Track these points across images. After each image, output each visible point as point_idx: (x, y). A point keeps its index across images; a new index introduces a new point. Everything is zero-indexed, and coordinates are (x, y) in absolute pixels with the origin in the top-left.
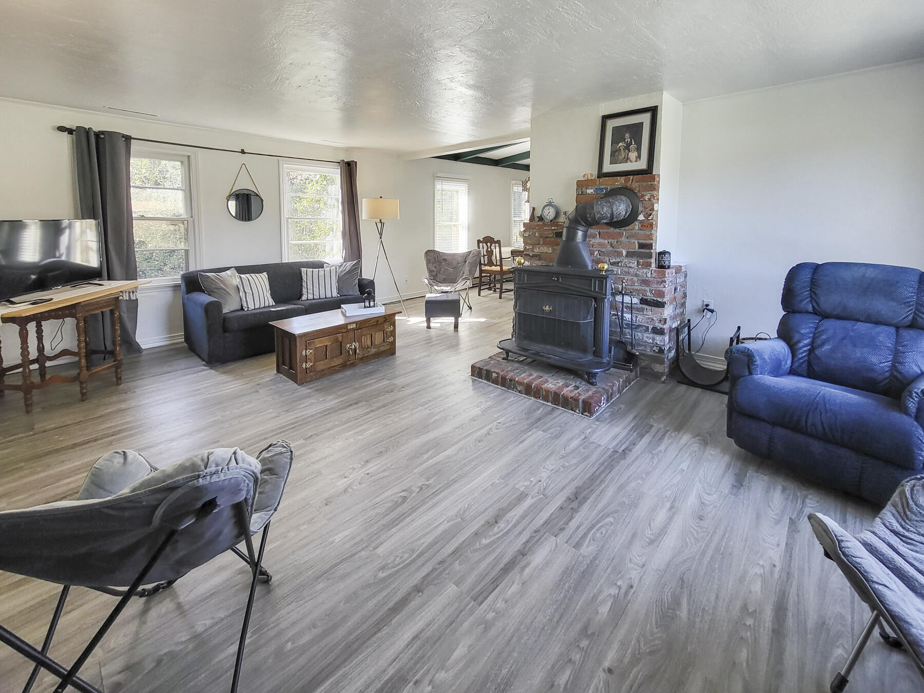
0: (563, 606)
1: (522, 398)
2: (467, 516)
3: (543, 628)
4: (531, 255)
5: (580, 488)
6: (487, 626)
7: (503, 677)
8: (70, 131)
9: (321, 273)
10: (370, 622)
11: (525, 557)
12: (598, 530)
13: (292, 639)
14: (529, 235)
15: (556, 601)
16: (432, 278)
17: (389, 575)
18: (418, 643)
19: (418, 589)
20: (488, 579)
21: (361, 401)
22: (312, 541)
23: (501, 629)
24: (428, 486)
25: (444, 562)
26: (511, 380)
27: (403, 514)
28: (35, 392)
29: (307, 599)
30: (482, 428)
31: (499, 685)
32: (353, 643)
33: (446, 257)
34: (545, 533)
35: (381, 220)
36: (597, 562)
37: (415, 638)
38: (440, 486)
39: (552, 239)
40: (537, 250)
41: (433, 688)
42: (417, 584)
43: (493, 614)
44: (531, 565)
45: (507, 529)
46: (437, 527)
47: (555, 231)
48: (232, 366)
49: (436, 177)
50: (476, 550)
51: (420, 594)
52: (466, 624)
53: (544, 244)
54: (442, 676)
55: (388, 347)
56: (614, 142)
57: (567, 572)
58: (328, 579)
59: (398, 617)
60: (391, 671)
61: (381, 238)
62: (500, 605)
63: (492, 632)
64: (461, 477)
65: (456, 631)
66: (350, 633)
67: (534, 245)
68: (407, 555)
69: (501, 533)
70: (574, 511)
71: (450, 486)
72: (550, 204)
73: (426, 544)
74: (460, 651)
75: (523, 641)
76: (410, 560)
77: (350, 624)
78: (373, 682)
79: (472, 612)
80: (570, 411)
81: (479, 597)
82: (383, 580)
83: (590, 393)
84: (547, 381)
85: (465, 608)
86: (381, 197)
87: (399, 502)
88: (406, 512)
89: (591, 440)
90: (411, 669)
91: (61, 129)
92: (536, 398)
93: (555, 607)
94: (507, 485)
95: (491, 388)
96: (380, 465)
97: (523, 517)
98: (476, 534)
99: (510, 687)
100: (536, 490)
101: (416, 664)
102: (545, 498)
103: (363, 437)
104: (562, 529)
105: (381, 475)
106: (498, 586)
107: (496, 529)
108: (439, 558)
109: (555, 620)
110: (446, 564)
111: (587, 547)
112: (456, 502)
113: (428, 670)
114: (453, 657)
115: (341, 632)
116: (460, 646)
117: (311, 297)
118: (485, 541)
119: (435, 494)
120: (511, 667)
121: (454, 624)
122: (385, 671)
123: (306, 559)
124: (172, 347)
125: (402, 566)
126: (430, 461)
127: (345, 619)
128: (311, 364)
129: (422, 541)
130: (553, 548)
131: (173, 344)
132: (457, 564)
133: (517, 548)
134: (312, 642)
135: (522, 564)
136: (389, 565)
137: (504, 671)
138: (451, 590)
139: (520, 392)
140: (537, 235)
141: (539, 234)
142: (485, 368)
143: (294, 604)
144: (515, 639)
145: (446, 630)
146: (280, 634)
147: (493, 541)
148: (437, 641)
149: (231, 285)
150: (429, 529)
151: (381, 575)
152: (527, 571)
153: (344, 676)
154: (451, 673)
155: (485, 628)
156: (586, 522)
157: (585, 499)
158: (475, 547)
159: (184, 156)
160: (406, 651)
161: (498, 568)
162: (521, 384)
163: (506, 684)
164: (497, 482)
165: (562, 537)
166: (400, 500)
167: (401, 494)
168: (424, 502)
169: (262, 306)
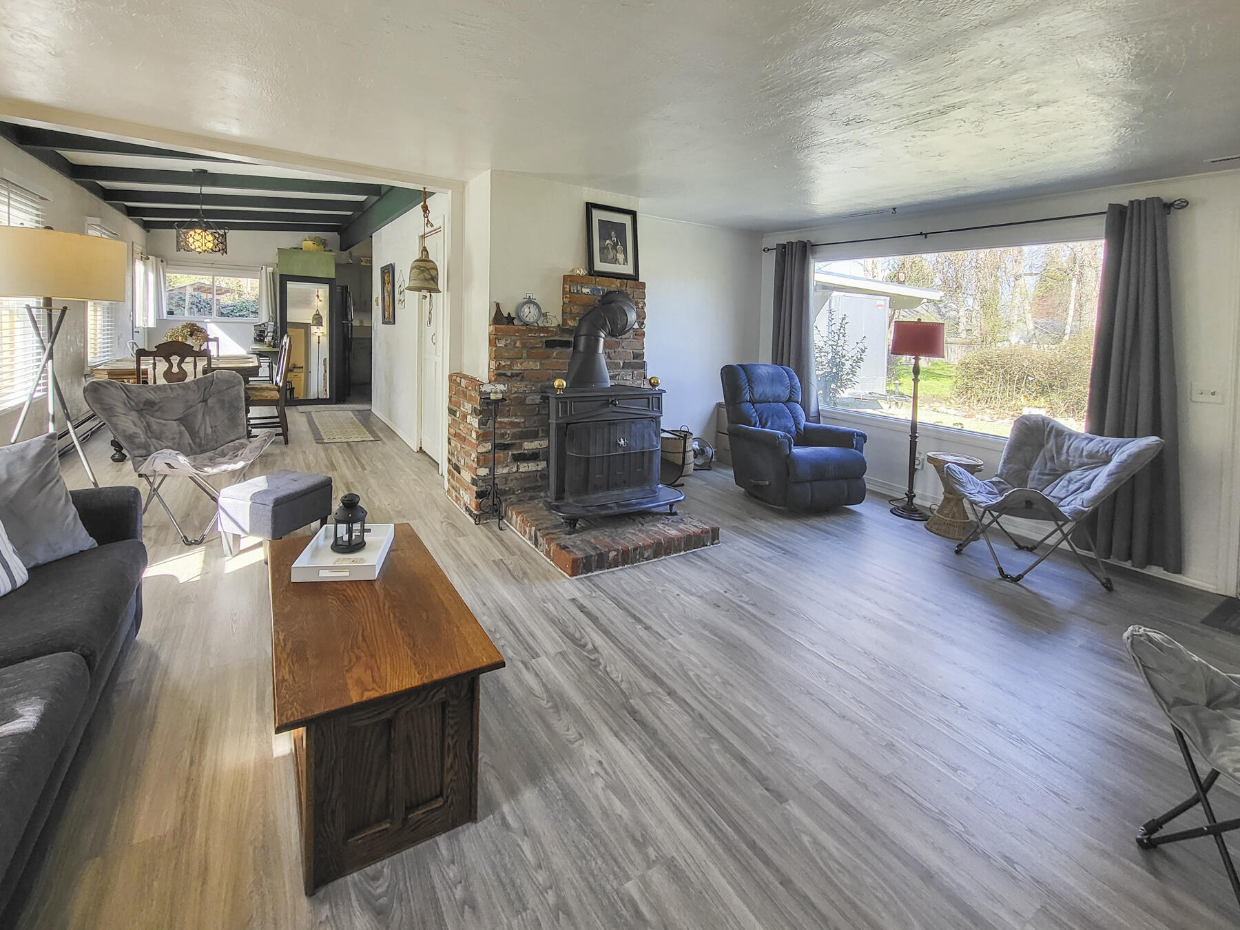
4: (509, 374)
14: (506, 345)
26: (635, 549)
39: (540, 350)
40: (518, 367)
47: (544, 340)
53: (529, 357)
56: (602, 238)
67: (513, 360)
72: (530, 301)
140: (518, 344)
141: (522, 343)
162: (646, 547)
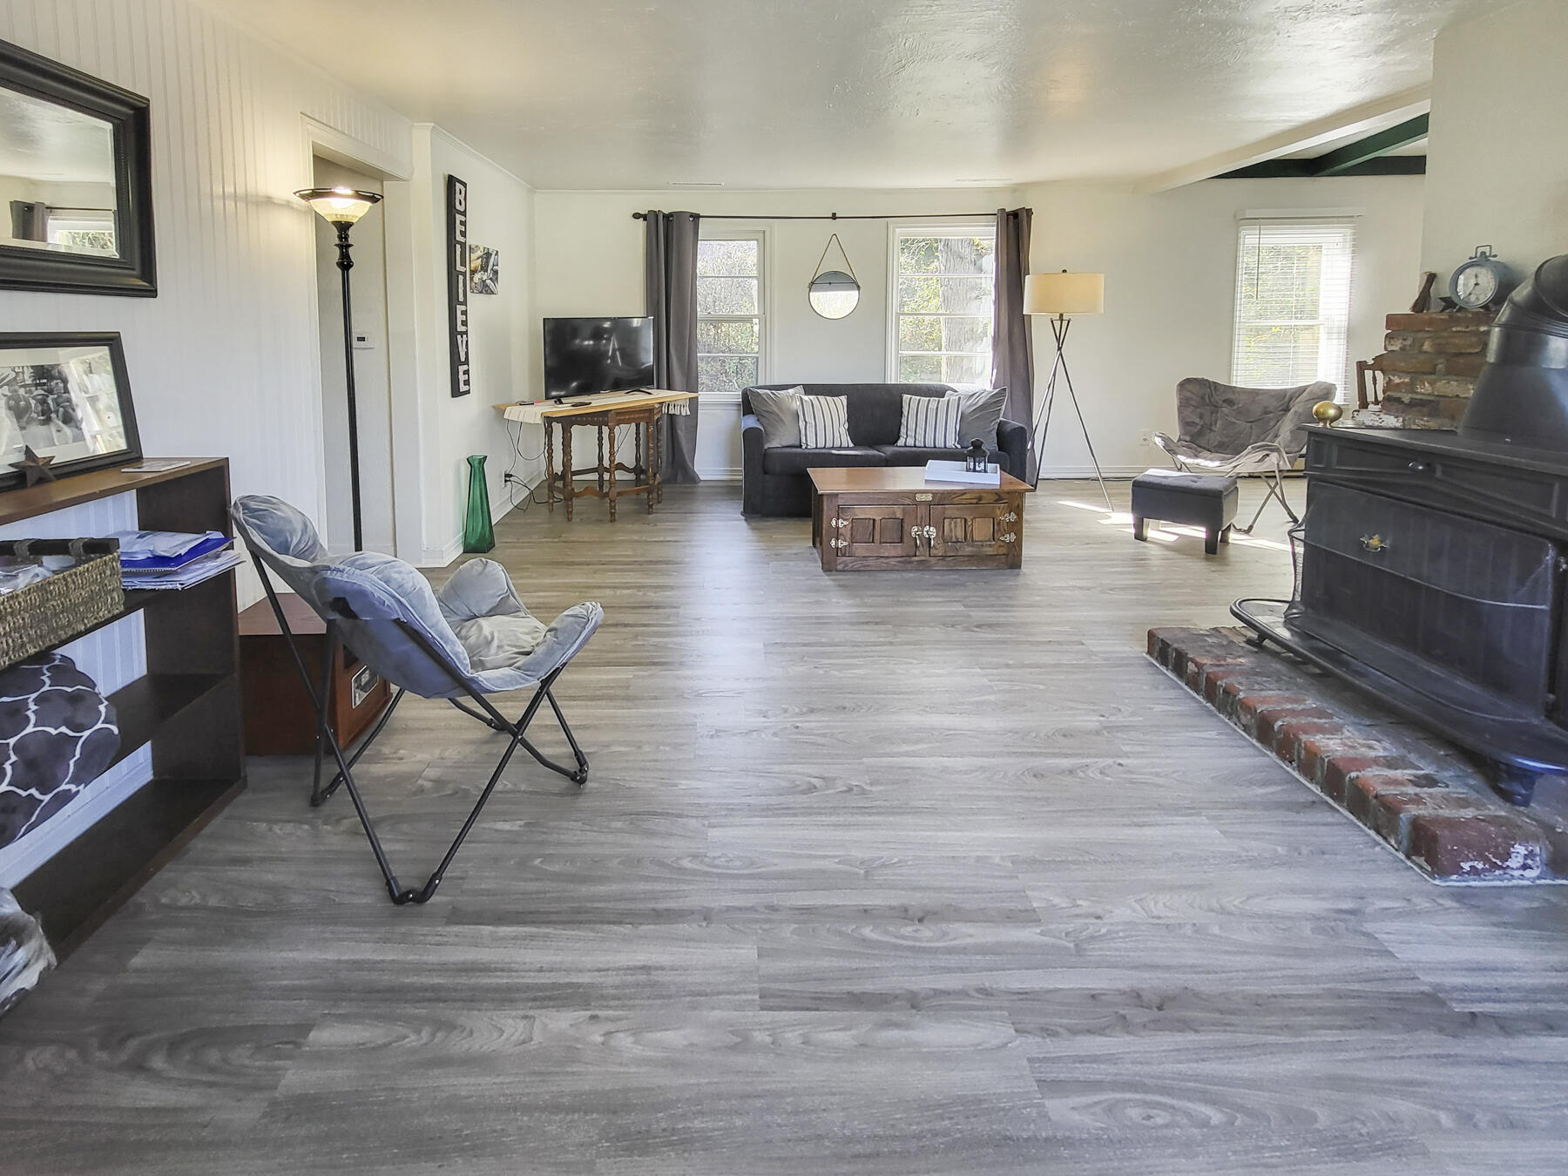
0: (897, 1146)
1: (1243, 743)
2: (880, 875)
3: (820, 1137)
5: (1196, 995)
6: (743, 1044)
7: (689, 1128)
8: (645, 217)
9: (933, 405)
10: (622, 906)
11: (914, 1011)
12: (1146, 1104)
13: (546, 858)
15: (893, 1126)
16: (1188, 438)
17: (695, 870)
18: (642, 978)
19: (707, 916)
20: (813, 987)
21: (888, 623)
22: (658, 770)
23: (755, 1069)
24: (863, 792)
25: (777, 910)
27: (788, 808)
28: (575, 500)
29: (595, 829)
30: (1066, 756)
31: (674, 1131)
32: (586, 912)
33: (1232, 397)
34: (1001, 1008)
35: (1061, 315)
36: (1066, 1153)
37: (646, 969)
38: (883, 803)
41: (603, 1044)
42: (713, 909)
43: (768, 1039)
44: (911, 1032)
45: (929, 944)
46: (816, 857)
48: (771, 523)
49: (1243, 220)
50: (840, 934)
51: (704, 924)
52: (717, 1014)
54: (624, 1041)
55: (1003, 551)
57: (972, 1105)
58: (631, 823)
59: (652, 927)
60: (584, 979)
61: (1060, 349)
62: (792, 1037)
63: (740, 1060)
64: (933, 811)
65: (695, 1009)
66: (592, 899)
68: (738, 863)
69: (910, 943)
70: (1124, 1024)
71: (902, 814)
73: (775, 868)
74: (674, 1037)
75: (769, 1118)
76: (736, 872)
77: (602, 889)
78: (559, 970)
79: (739, 1007)
80: (1372, 833)
81: (772, 999)
82: (682, 870)
83: (1469, 813)
84: (1336, 730)
85: (739, 993)
86: (1064, 271)
87: (800, 788)
88: (796, 808)
89: (1369, 927)
90: (603, 997)
91: (636, 216)
92: (1283, 758)
93: (880, 1131)
94: (1012, 877)
95: (1173, 693)
96: (825, 724)
97: (981, 950)
98: (866, 913)
99: (684, 1151)
100: (1070, 927)
101: (615, 998)
102: (1077, 953)
103: (841, 675)
104: (1048, 1032)
105: (813, 738)
106: (817, 1010)
107: (908, 930)
108: (775, 899)
109: (858, 1148)
110: (775, 916)
111: (1073, 1108)
112: (884, 842)
113: (619, 1019)
114: (659, 1034)
115: (585, 890)
116: (682, 1032)
117: (910, 442)
118: (867, 932)
119: (862, 810)
120: (714, 1130)
121: (702, 998)
122: (580, 971)
123: (633, 785)
124: (731, 484)
125: (719, 871)
126: (908, 759)
127: (602, 880)
128: (845, 544)
129: (776, 861)
130: (987, 1045)
131: (732, 481)
132: (791, 929)
133: (914, 988)
134: (556, 877)
135: (895, 1016)
136: (706, 859)
137: (698, 1124)
138: (746, 953)
139: (1246, 728)
142: (1176, 645)
143: (580, 823)
144: (759, 1103)
145: (685, 996)
146: (542, 843)
147: (881, 942)
148: (663, 997)
149: (789, 409)
150: (801, 852)
151: (686, 863)
152: (893, 1034)
153: (546, 936)
154: (637, 1050)
155: (737, 1044)
156: (1130, 1066)
157: (1186, 1026)
158: (844, 929)
159: (758, 232)
160: (622, 972)
161: (846, 987)
163: (683, 1142)
164: (997, 860)
165: (1033, 1045)
166: (805, 787)
167: (812, 780)
168: (834, 810)
169: (829, 444)
